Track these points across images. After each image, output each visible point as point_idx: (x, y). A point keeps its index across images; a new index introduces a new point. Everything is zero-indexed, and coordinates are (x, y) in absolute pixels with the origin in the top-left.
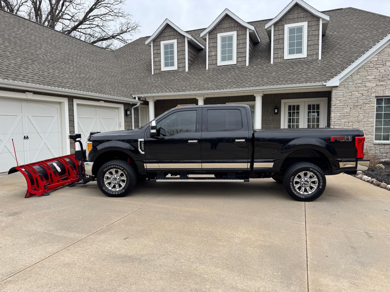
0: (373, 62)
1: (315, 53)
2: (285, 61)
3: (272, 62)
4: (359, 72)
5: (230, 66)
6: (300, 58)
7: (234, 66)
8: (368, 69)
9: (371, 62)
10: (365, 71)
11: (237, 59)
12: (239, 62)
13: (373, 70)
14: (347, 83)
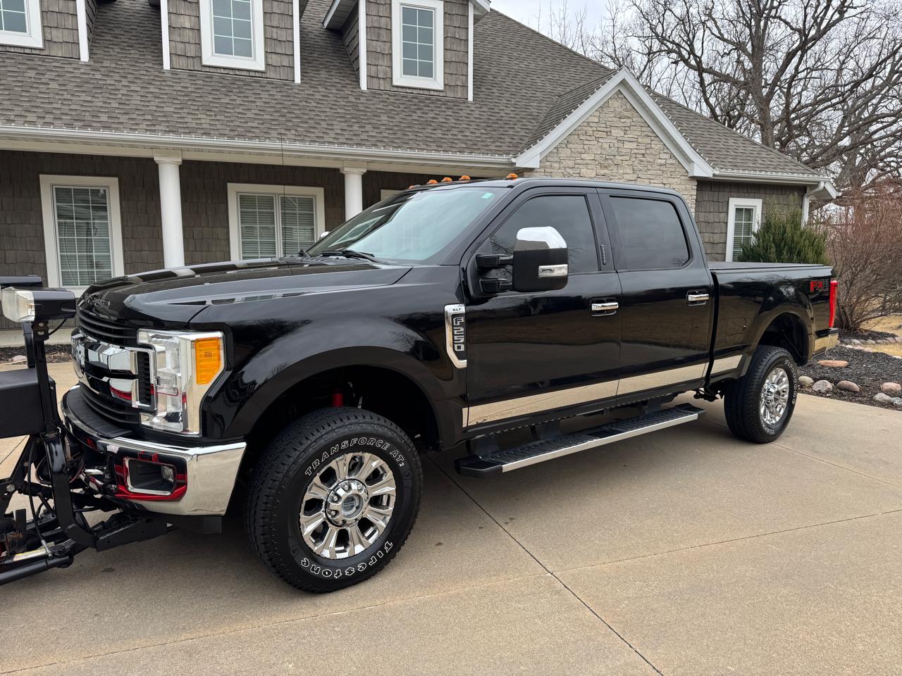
0: (592, 124)
1: (459, 83)
2: (395, 89)
3: (364, 85)
4: (570, 143)
5: (244, 73)
6: (429, 90)
7: (257, 75)
8: (583, 138)
9: (588, 123)
10: (579, 141)
11: (266, 58)
12: (273, 68)
13: (592, 143)
14: (549, 163)
